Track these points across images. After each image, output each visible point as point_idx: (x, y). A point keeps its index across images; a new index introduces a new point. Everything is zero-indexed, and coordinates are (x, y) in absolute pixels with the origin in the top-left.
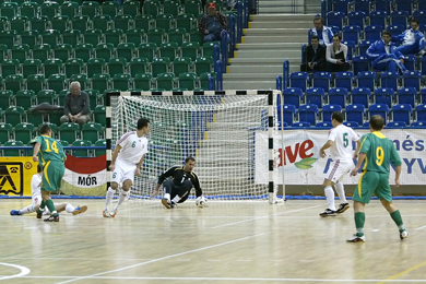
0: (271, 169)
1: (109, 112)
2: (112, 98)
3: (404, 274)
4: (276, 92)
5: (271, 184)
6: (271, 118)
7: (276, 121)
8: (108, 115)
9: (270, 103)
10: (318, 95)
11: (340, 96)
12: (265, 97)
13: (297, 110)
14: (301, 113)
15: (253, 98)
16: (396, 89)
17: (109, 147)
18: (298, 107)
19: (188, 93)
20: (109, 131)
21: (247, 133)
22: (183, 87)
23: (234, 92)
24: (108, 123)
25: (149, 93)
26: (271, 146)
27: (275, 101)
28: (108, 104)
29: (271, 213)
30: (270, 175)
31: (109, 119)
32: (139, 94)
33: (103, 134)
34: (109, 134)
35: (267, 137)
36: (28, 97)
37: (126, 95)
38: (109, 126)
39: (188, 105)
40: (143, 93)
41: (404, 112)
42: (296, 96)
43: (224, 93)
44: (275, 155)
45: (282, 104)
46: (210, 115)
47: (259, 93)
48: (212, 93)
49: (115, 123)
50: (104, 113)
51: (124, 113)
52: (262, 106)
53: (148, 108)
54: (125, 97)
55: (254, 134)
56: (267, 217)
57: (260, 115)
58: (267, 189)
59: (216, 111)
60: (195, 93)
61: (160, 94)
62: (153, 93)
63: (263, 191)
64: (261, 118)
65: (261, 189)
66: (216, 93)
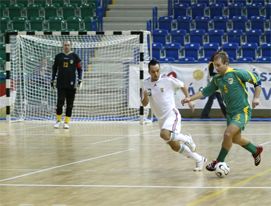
1: (8, 48)
2: (12, 37)
3: (244, 182)
4: (146, 33)
6: (142, 54)
7: (146, 56)
8: (8, 51)
10: (181, 35)
11: (199, 36)
12: (137, 36)
13: (164, 47)
14: (167, 50)
15: (127, 37)
16: (245, 31)
17: (8, 77)
18: (164, 44)
19: (74, 33)
20: (8, 64)
21: (122, 66)
22: (70, 28)
23: (112, 32)
24: (7, 57)
25: (42, 33)
26: (142, 77)
27: (145, 40)
28: (8, 41)
31: (8, 55)
32: (33, 34)
33: (3, 67)
34: (8, 66)
35: (139, 69)
37: (22, 35)
39: (73, 43)
40: (36, 32)
41: (252, 49)
42: (163, 35)
43: (103, 33)
45: (151, 42)
46: (92, 52)
47: (133, 33)
48: (94, 33)
49: (13, 57)
50: (4, 49)
51: (21, 49)
52: (134, 44)
53: (41, 45)
54: (22, 36)
55: (128, 66)
56: (138, 135)
57: (133, 51)
58: (138, 112)
59: (97, 48)
60: (80, 33)
61: (51, 33)
62: (45, 33)
63: (135, 113)
64: (133, 54)
65: (133, 112)
66: (97, 33)
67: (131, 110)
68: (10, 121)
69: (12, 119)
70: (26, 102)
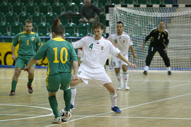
19: (156, 6)
20: (107, 28)
22: (153, 2)
23: (184, 5)
25: (132, 6)
32: (126, 6)
34: (107, 30)
36: (59, 7)
38: (108, 25)
39: (156, 13)
43: (178, 6)
46: (169, 19)
48: (170, 6)
54: (118, 8)
60: (160, 6)
61: (139, 6)
62: (135, 6)
66: (173, 6)
68: (109, 70)
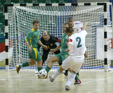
0: (106, 50)
1: (7, 16)
2: (9, 8)
4: (109, 4)
5: (106, 60)
6: (105, 20)
7: (108, 21)
8: (6, 18)
9: (105, 10)
12: (102, 7)
15: (94, 7)
17: (7, 37)
24: (6, 23)
26: (105, 36)
27: (108, 9)
28: (6, 11)
29: (105, 77)
30: (105, 54)
33: (3, 30)
35: (103, 31)
37: (17, 6)
40: (27, 4)
44: (108, 42)
47: (99, 4)
49: (10, 23)
50: (4, 17)
51: (16, 17)
52: (100, 12)
53: (31, 14)
55: (96, 29)
56: (103, 79)
57: (99, 17)
58: (103, 62)
59: (72, 15)
63: (101, 63)
64: (99, 19)
65: (100, 62)
67: (98, 61)
69: (10, 69)
70: (20, 55)
